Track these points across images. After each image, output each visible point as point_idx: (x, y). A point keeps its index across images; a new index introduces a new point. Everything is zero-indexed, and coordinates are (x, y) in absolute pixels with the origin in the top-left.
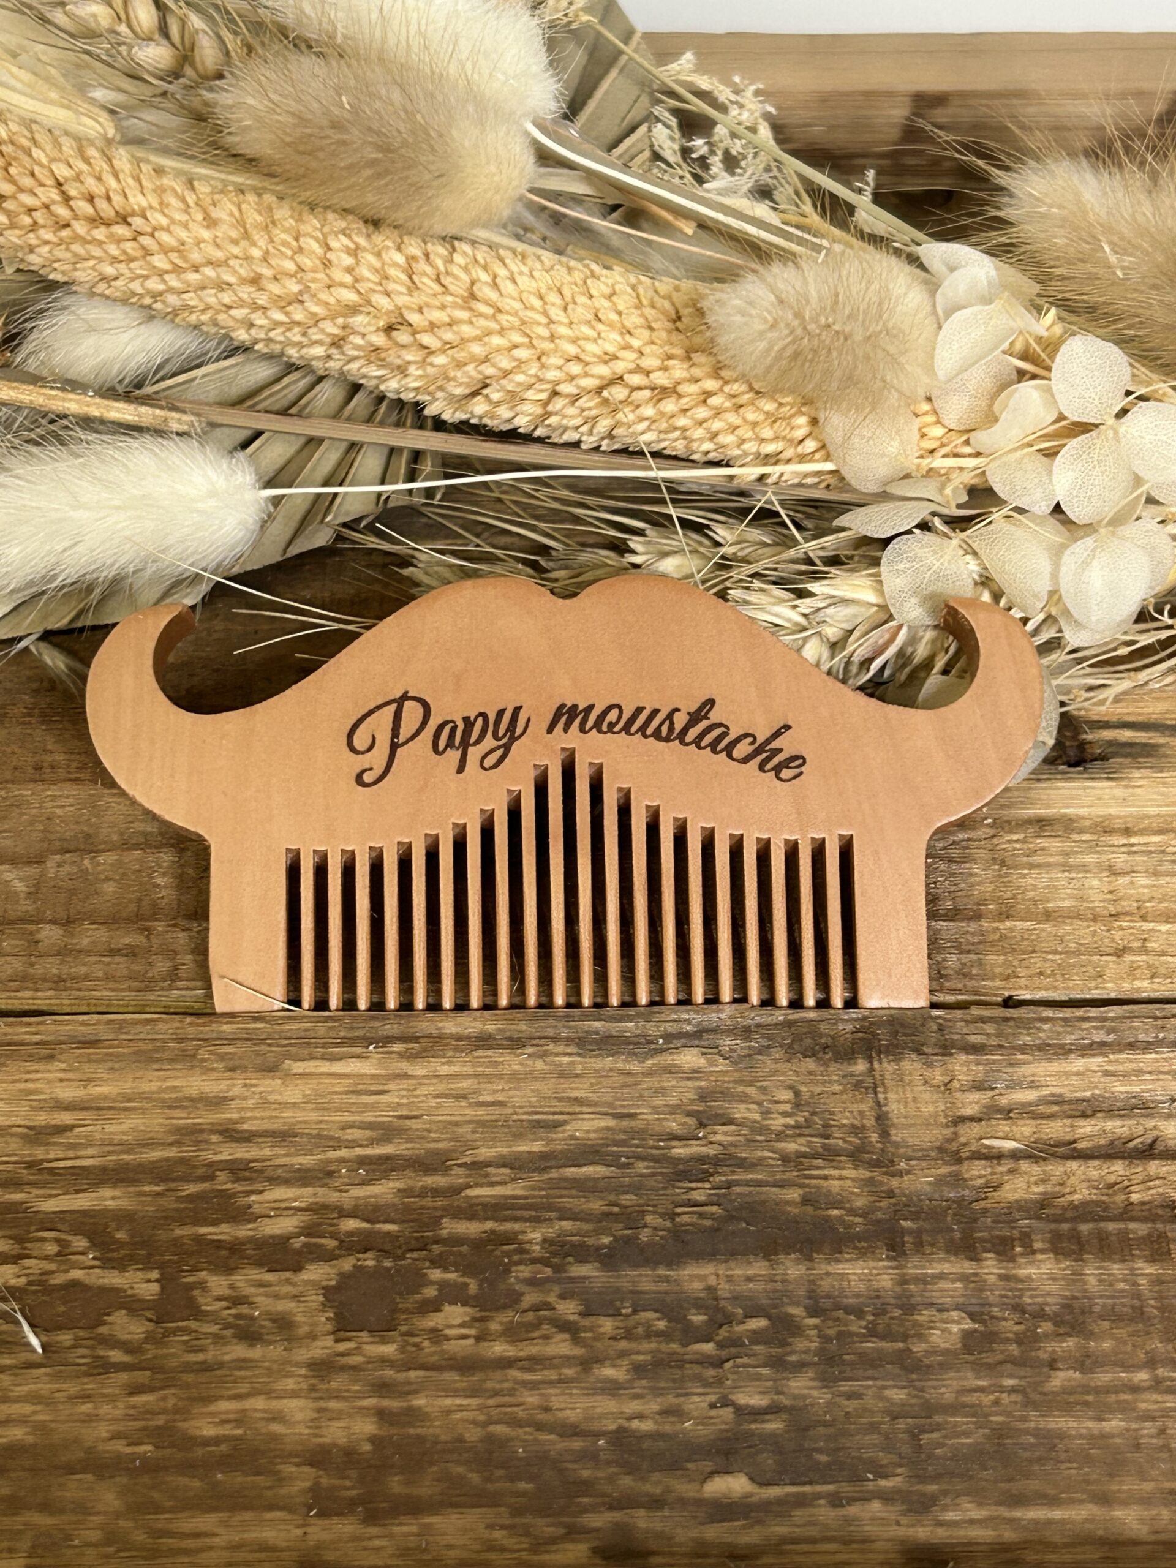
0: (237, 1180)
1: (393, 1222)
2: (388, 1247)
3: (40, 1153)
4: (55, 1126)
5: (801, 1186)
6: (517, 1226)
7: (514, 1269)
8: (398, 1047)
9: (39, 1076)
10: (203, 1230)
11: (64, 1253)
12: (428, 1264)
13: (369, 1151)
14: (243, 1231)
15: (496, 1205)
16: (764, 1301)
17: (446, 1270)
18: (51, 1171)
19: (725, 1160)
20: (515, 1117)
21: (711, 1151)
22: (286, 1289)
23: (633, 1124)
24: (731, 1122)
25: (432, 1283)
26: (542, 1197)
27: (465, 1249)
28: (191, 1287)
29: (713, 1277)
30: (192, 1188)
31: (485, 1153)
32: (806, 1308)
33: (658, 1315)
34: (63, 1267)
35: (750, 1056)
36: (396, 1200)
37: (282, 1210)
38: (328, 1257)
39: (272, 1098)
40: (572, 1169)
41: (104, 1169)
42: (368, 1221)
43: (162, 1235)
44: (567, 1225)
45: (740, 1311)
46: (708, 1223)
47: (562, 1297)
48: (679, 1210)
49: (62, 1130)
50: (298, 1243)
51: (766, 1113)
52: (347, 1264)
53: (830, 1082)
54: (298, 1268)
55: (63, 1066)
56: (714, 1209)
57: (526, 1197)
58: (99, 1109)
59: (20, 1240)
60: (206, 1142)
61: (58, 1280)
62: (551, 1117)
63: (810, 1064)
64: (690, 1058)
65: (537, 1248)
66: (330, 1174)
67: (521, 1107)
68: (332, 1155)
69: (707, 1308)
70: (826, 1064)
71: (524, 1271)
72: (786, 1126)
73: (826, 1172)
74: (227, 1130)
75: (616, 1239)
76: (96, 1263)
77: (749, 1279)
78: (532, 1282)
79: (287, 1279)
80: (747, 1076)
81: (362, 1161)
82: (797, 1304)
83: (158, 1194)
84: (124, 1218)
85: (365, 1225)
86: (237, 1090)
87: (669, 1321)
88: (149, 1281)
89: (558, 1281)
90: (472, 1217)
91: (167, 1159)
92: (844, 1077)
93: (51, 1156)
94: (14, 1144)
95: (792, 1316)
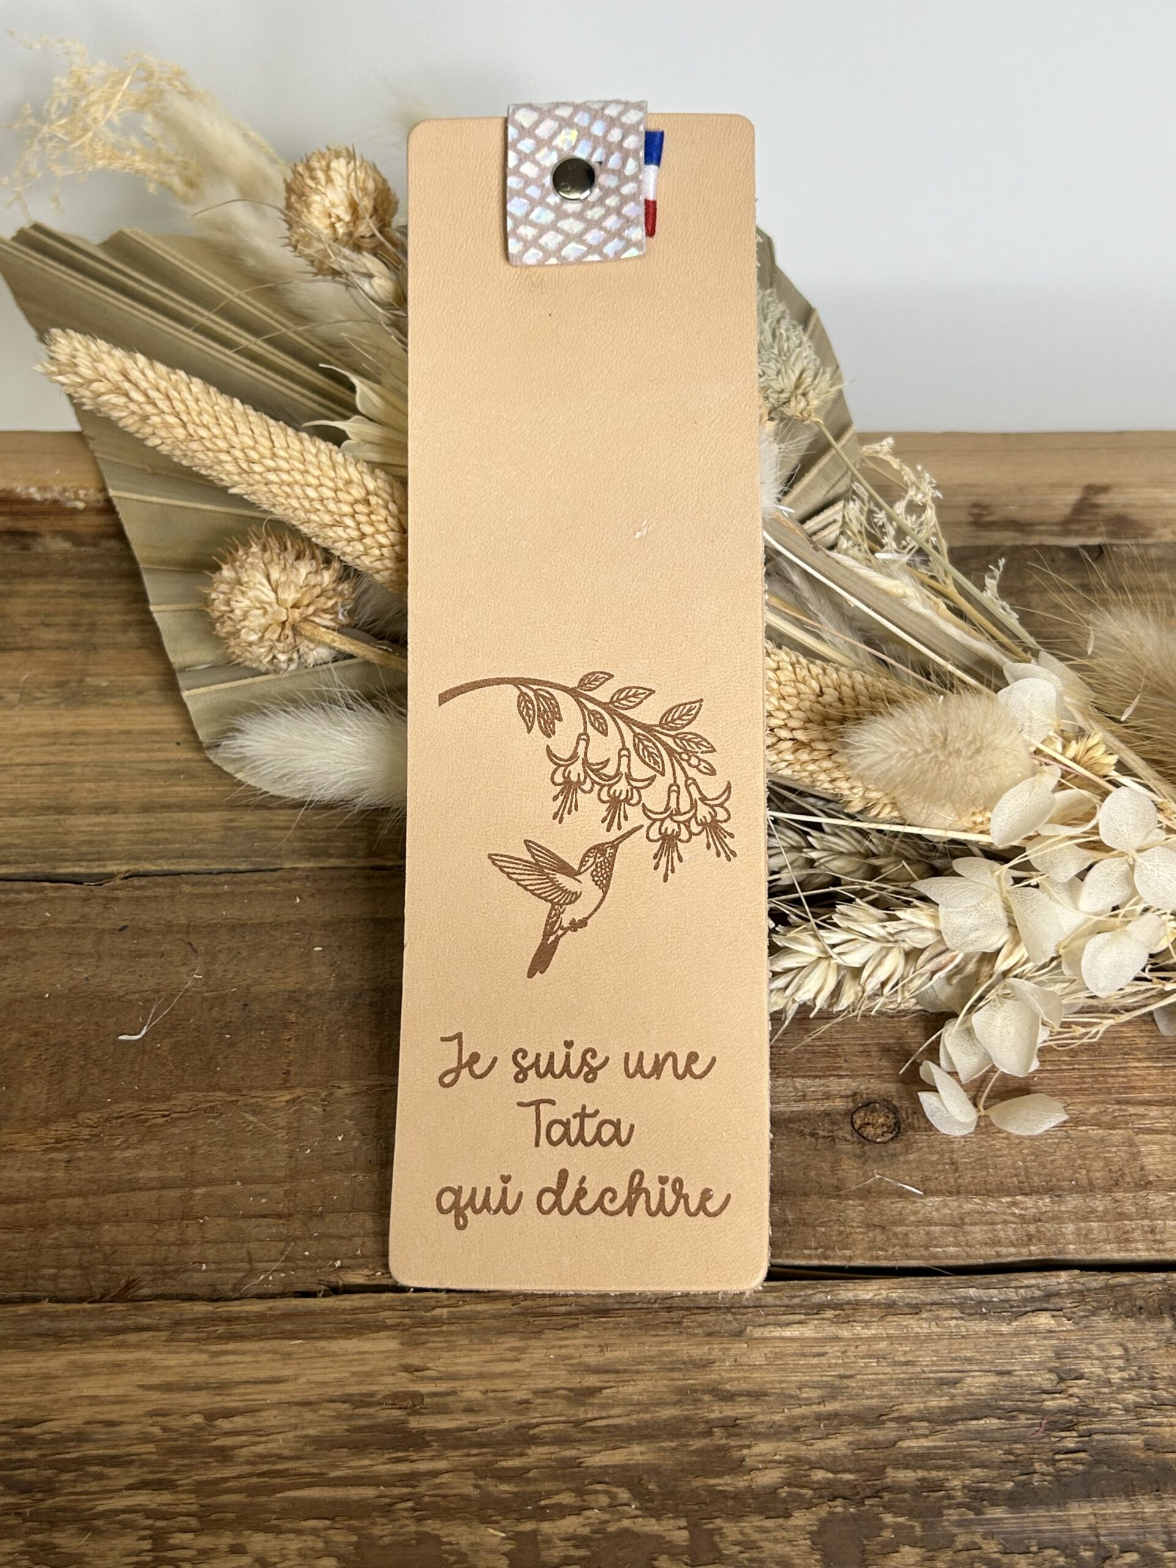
0: (729, 1436)
1: (850, 1472)
2: (848, 1493)
3: (581, 1413)
4: (588, 1388)
5: (1143, 1433)
6: (941, 1474)
7: (945, 1512)
8: (829, 1314)
9: (568, 1342)
10: (712, 1481)
11: (614, 1505)
12: (881, 1509)
13: (822, 1408)
14: (741, 1483)
15: (923, 1455)
16: (1133, 1538)
17: (896, 1515)
18: (593, 1429)
19: (1084, 1411)
20: (925, 1376)
21: (1072, 1403)
22: (780, 1534)
23: (1012, 1379)
24: (1081, 1377)
25: (887, 1526)
26: (955, 1447)
27: (907, 1496)
28: (712, 1532)
29: (1092, 1517)
30: (697, 1444)
31: (908, 1409)
32: (1163, 1542)
33: (1057, 1552)
34: (616, 1517)
35: (1087, 1317)
36: (849, 1452)
37: (769, 1463)
38: (809, 1506)
39: (744, 1360)
40: (974, 1422)
41: (631, 1428)
42: (832, 1472)
43: (683, 1488)
44: (979, 1472)
45: (1116, 1546)
46: (1080, 1467)
47: (985, 1536)
48: (1058, 1457)
49: (593, 1391)
50: (783, 1492)
51: (1106, 1368)
52: (823, 1511)
53: (1147, 1338)
54: (788, 1516)
55: (585, 1333)
56: (1082, 1455)
57: (944, 1448)
58: (617, 1372)
59: (580, 1493)
60: (701, 1401)
61: (612, 1528)
62: (950, 1375)
63: (1131, 1323)
64: (1044, 1321)
65: (959, 1494)
66: (797, 1429)
67: (927, 1366)
68: (797, 1411)
69: (1092, 1545)
70: (1142, 1322)
71: (953, 1515)
72: (1123, 1379)
73: (1157, 1420)
74: (714, 1390)
75: (1017, 1484)
76: (638, 1512)
77: (1118, 1517)
78: (960, 1524)
79: (781, 1526)
80: (1086, 1334)
81: (819, 1417)
82: (1157, 1540)
83: (673, 1449)
84: (654, 1471)
85: (831, 1475)
86: (716, 1353)
87: (1066, 1557)
88: (680, 1528)
89: (980, 1523)
90: (907, 1467)
91: (675, 1417)
92: (1157, 1333)
93: (590, 1416)
94: (561, 1406)
95: (1154, 1550)
